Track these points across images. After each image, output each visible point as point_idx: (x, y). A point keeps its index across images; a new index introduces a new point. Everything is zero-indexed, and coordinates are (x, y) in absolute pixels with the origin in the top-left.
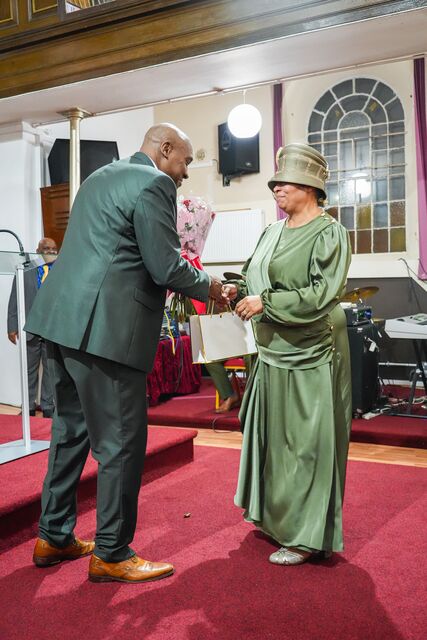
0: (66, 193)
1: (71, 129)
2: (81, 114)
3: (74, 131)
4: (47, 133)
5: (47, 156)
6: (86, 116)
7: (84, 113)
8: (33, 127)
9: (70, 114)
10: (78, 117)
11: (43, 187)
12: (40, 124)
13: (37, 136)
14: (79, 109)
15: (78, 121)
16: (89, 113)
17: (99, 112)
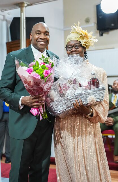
0: (19, 45)
1: (21, 13)
2: (26, 5)
3: (22, 14)
4: (9, 14)
5: (9, 25)
6: (28, 5)
7: (27, 4)
8: (2, 11)
9: (20, 5)
10: (24, 6)
11: (7, 42)
12: (6, 10)
13: (4, 16)
14: (24, 2)
15: (24, 8)
16: (30, 4)
17: (35, 3)
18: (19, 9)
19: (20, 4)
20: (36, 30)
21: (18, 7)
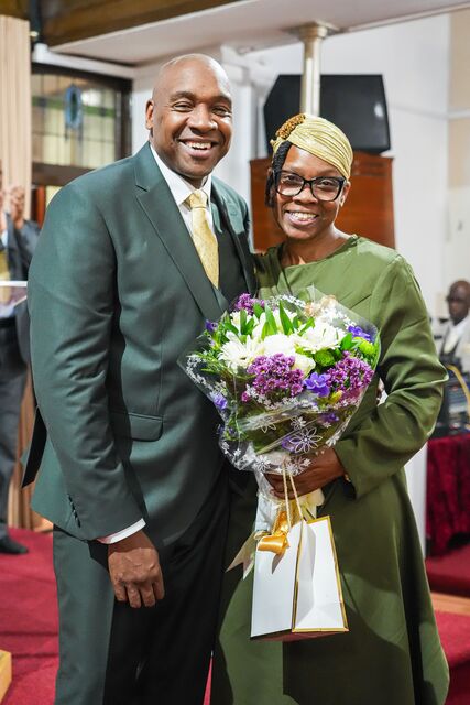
1: (305, 58)
2: (322, 31)
3: (309, 62)
4: (262, 63)
5: (262, 101)
6: (331, 33)
7: (328, 29)
8: (240, 54)
9: (303, 32)
10: (317, 36)
11: (253, 158)
12: (253, 49)
13: (246, 70)
14: (319, 22)
15: (316, 44)
16: (336, 28)
17: (354, 25)
18: (299, 47)
19: (303, 30)
21: (296, 39)
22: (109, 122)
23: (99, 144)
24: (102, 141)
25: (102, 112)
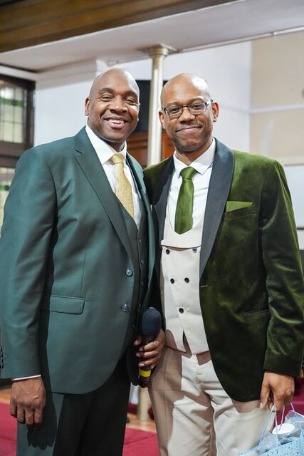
0: (144, 144)
1: (153, 69)
2: (165, 51)
3: (156, 71)
6: (171, 52)
7: (169, 50)
8: (109, 65)
9: (152, 52)
10: (161, 54)
12: (118, 63)
14: (163, 45)
15: (161, 60)
16: (175, 50)
17: (187, 48)
18: (150, 61)
19: (152, 50)
20: (101, 88)
21: (147, 56)
22: (19, 110)
23: (11, 125)
24: (14, 122)
25: (14, 103)
